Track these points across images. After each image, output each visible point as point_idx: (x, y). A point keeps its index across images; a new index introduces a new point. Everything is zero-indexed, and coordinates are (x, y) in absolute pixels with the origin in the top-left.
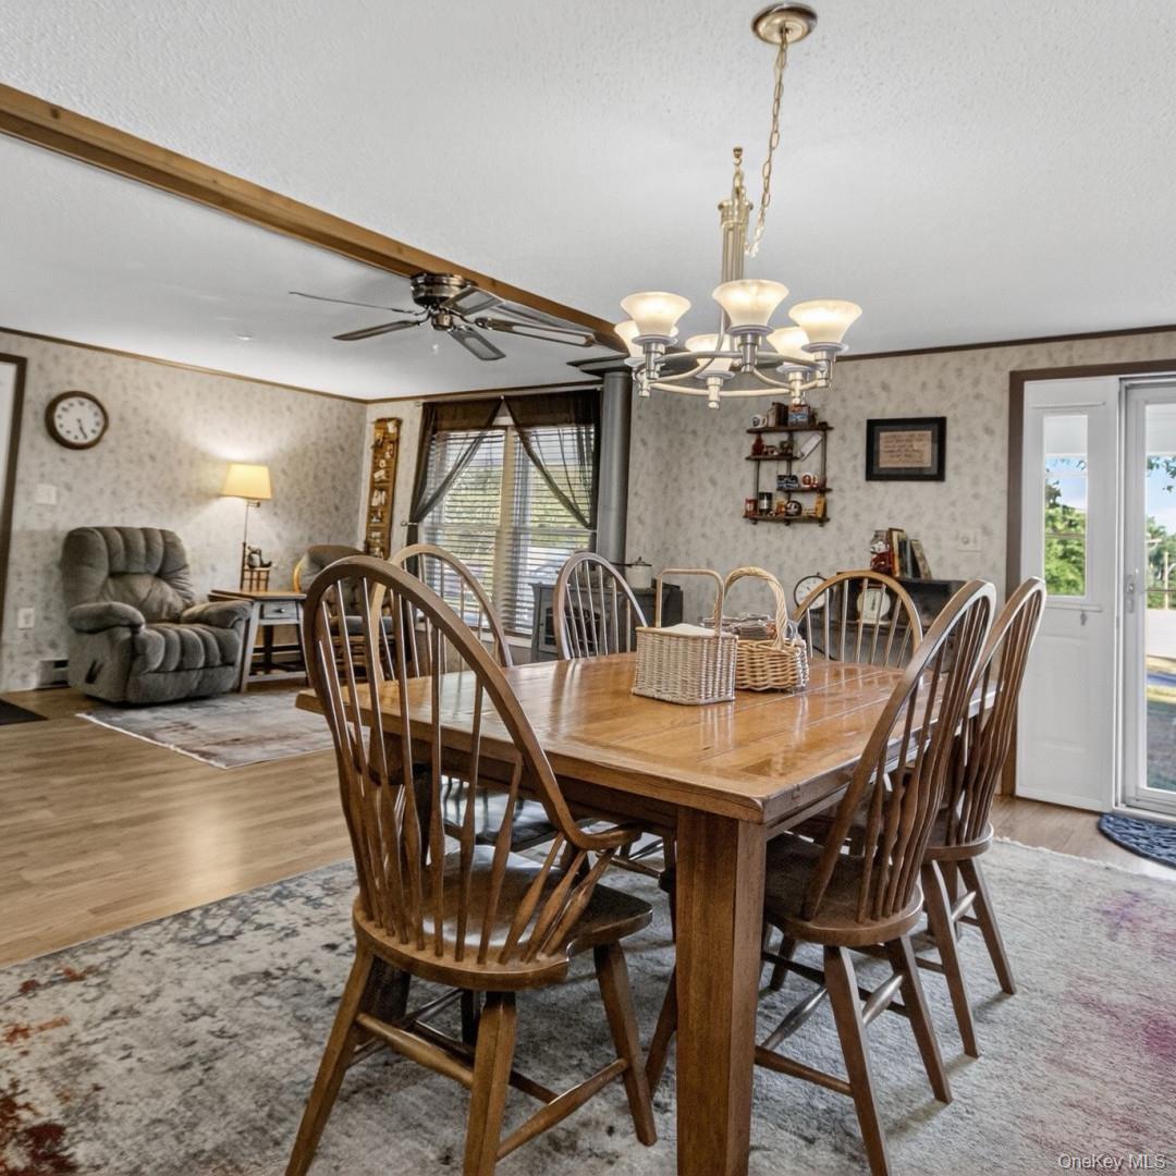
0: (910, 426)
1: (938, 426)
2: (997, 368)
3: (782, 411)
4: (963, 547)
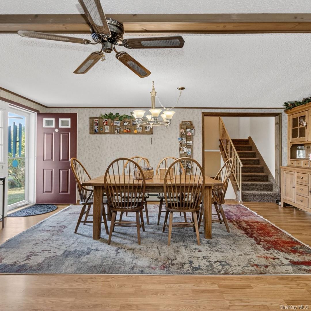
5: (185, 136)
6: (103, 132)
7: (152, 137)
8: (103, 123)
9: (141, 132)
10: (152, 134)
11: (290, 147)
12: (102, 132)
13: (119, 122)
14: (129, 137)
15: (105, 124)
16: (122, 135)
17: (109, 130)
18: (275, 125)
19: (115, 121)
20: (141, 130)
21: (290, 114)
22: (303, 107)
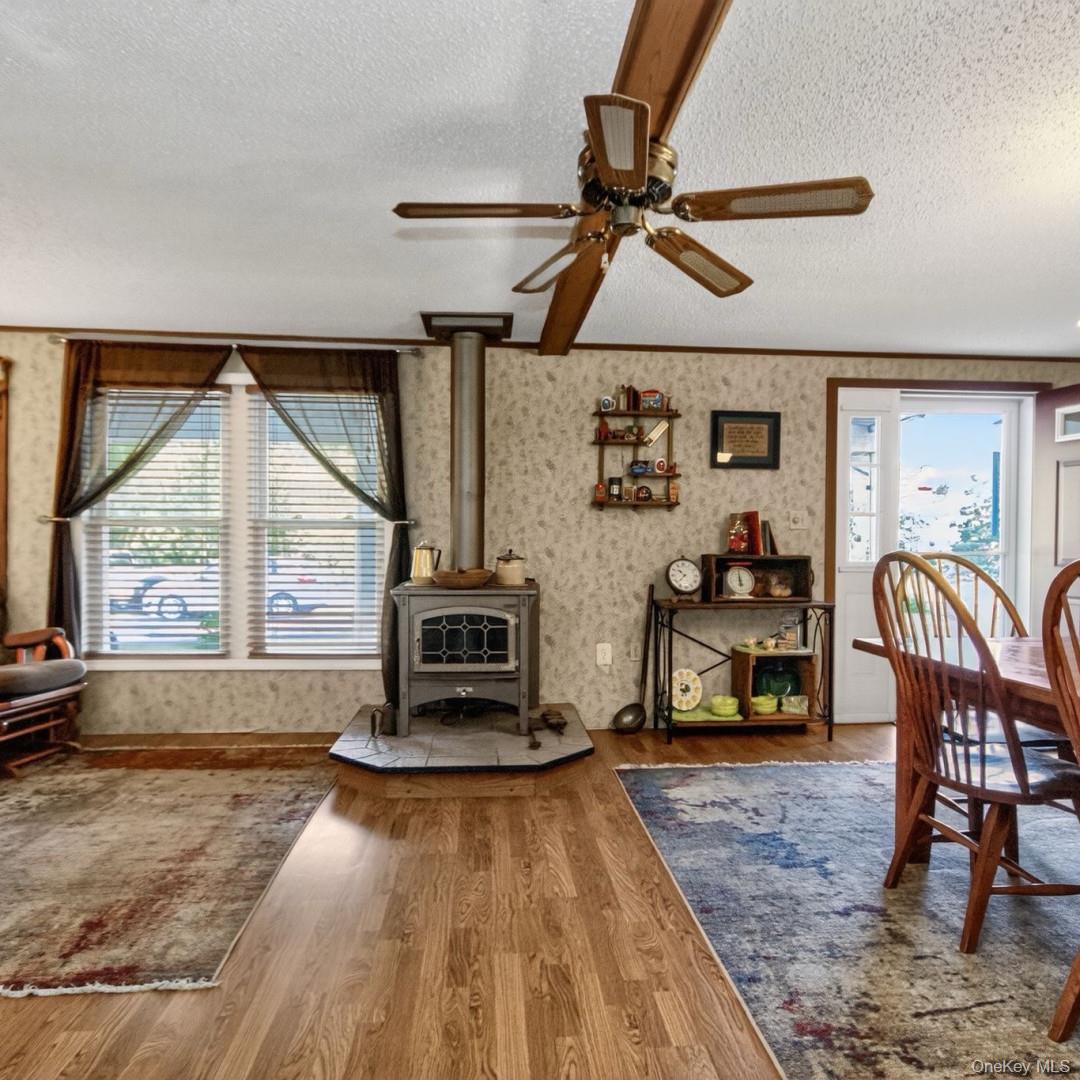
0: (750, 419)
1: (774, 419)
2: (817, 374)
3: (633, 396)
4: (793, 526)
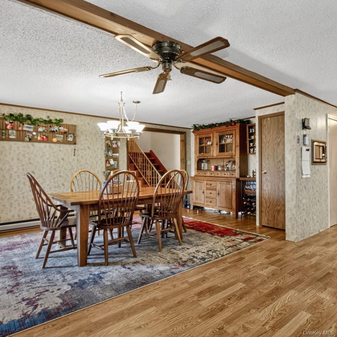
5: (110, 148)
6: (6, 138)
7: (75, 147)
8: (7, 125)
9: (61, 141)
10: (75, 144)
11: (197, 161)
12: (4, 137)
13: (32, 126)
14: (45, 146)
15: (9, 127)
16: (36, 144)
17: (15, 136)
18: (181, 142)
19: (25, 125)
20: (62, 139)
21: (196, 134)
22: (209, 130)
